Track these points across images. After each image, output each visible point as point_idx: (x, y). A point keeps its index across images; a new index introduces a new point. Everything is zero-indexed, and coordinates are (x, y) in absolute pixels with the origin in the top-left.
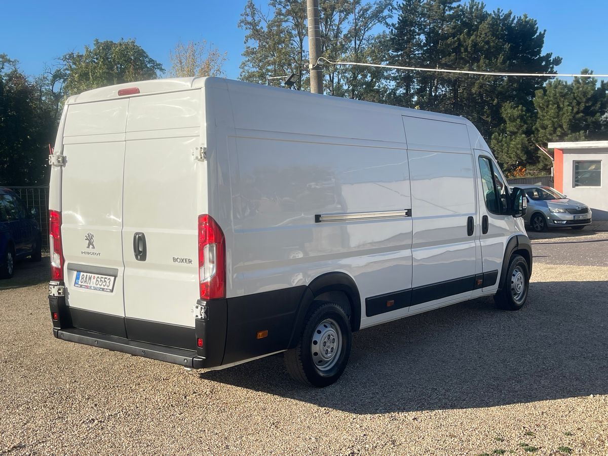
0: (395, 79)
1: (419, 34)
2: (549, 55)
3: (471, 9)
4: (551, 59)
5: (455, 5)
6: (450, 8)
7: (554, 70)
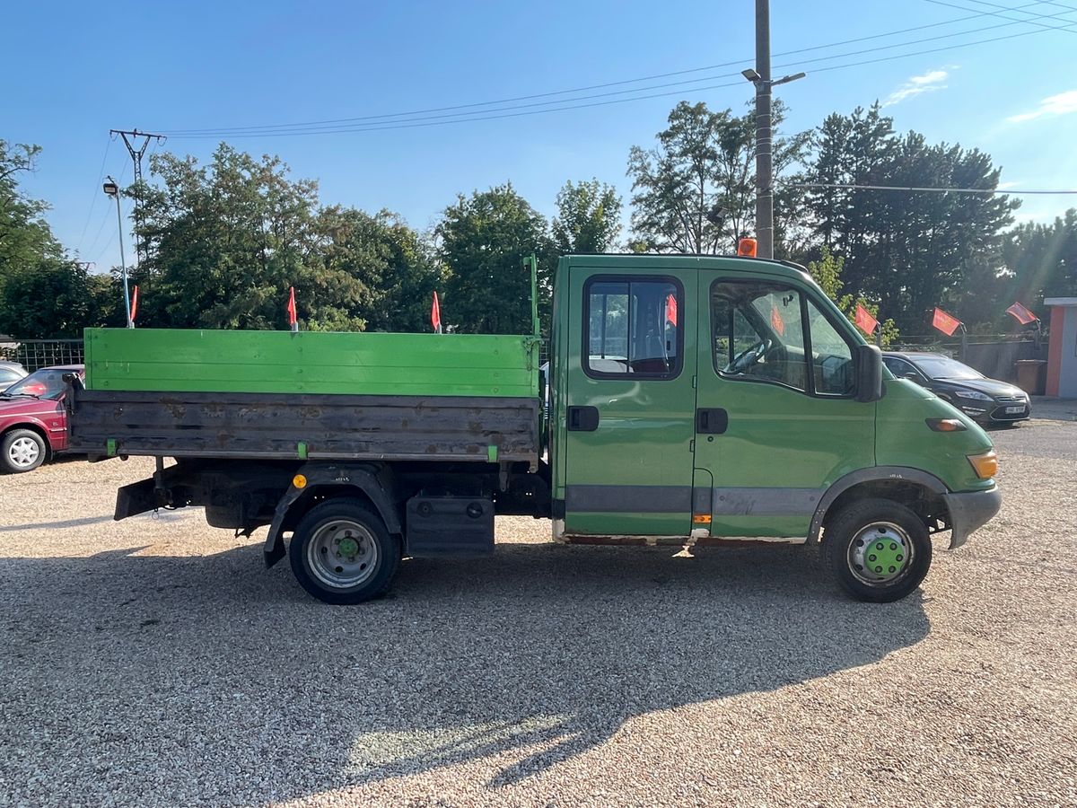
3: (909, 142)
4: (1008, 202)
5: (888, 137)
6: (882, 142)
7: (1011, 215)
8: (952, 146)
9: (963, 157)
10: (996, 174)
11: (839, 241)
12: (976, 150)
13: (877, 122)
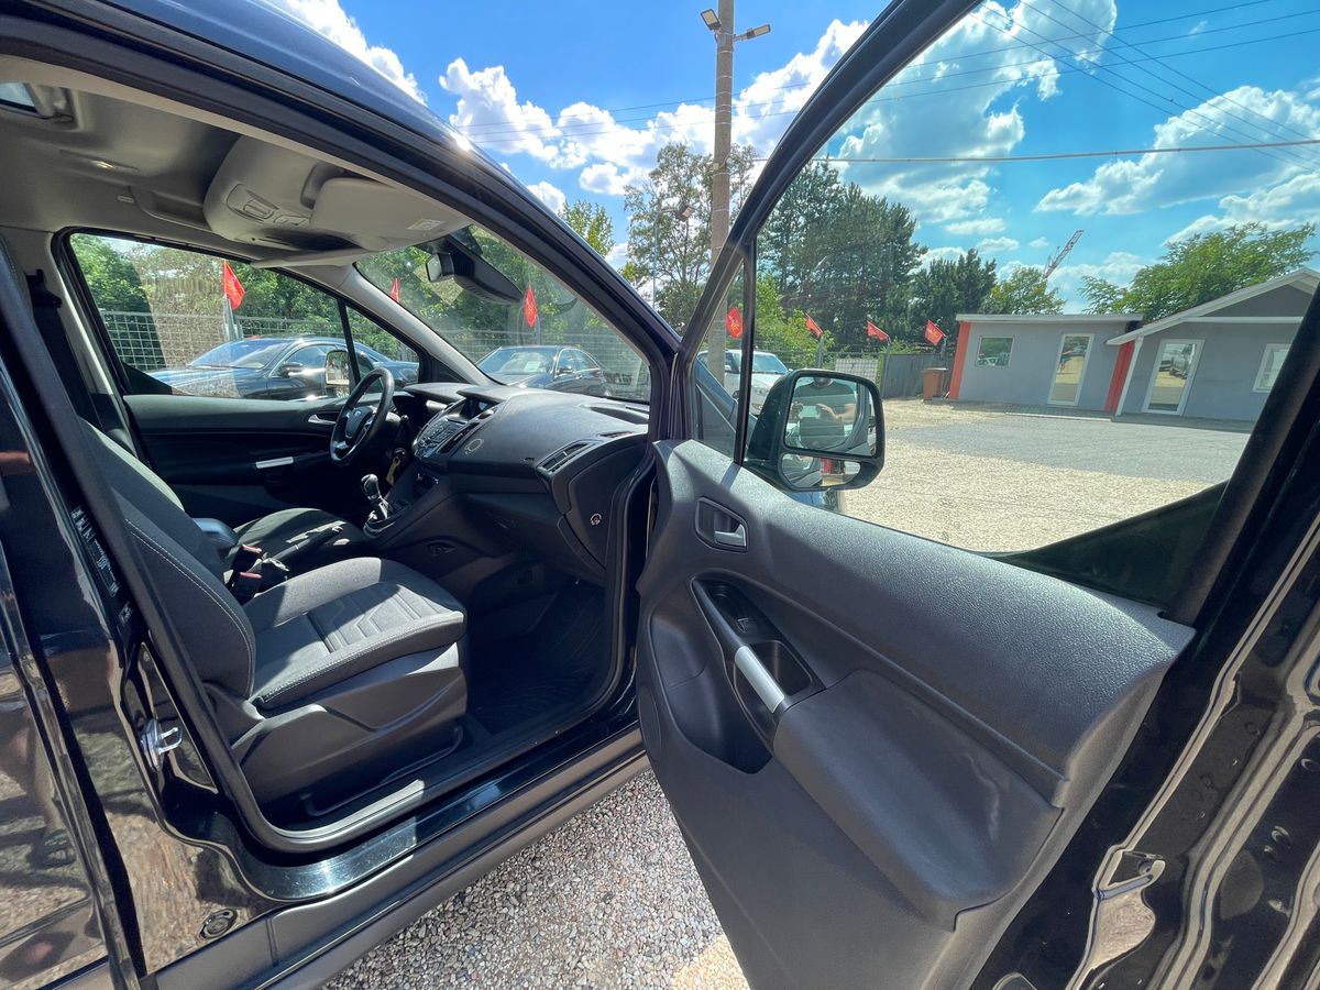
0: (772, 258)
1: (798, 217)
2: (916, 245)
3: (851, 192)
4: (918, 249)
5: (834, 187)
6: (831, 191)
7: (919, 260)
8: (882, 198)
9: (889, 207)
10: (912, 225)
11: (793, 272)
12: (899, 205)
13: (827, 174)
